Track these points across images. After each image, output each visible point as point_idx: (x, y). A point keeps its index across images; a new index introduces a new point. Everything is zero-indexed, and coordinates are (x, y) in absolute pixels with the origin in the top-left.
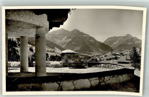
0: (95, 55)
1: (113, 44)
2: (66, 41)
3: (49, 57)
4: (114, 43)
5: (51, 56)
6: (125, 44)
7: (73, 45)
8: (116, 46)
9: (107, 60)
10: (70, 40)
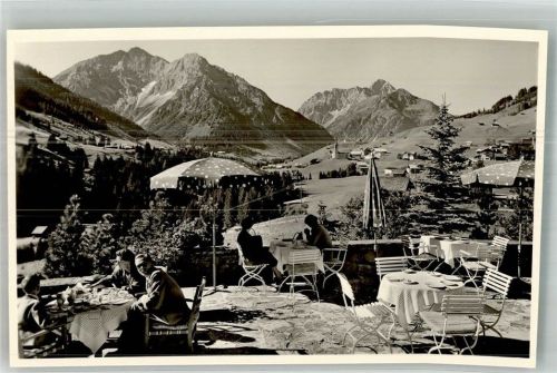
0: (270, 159)
1: (331, 116)
2: (151, 99)
3: (91, 164)
4: (336, 114)
5: (98, 159)
6: (370, 117)
7: (183, 117)
8: (341, 123)
9: (322, 176)
10: (170, 95)
